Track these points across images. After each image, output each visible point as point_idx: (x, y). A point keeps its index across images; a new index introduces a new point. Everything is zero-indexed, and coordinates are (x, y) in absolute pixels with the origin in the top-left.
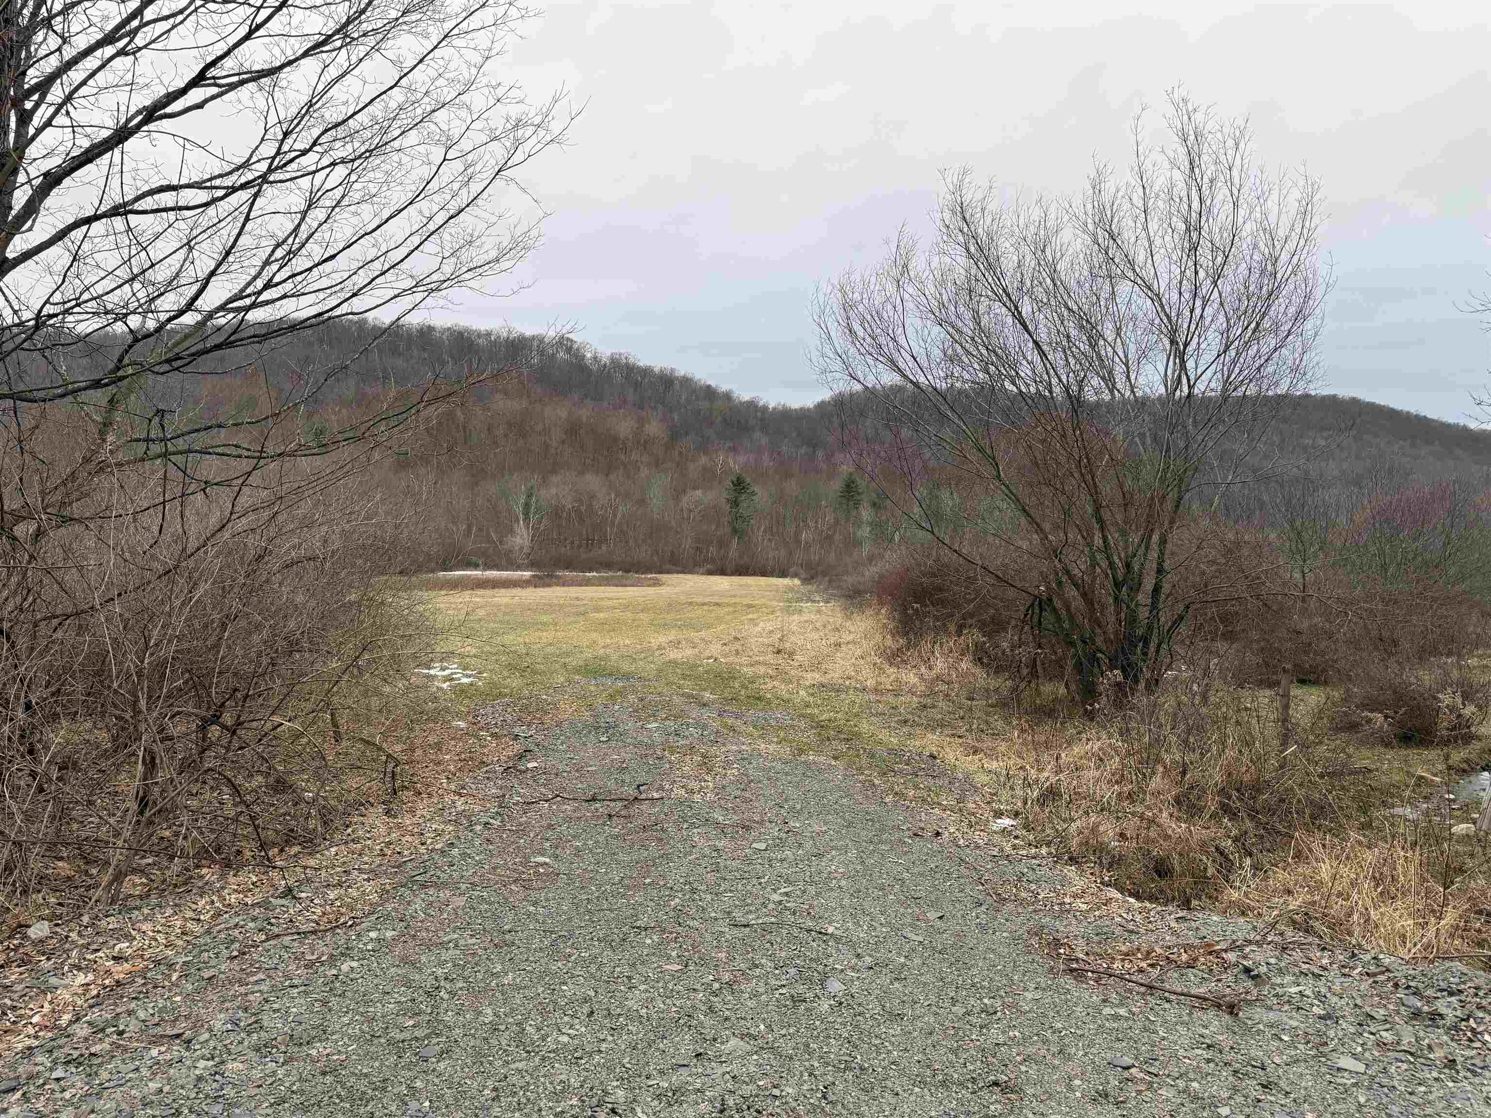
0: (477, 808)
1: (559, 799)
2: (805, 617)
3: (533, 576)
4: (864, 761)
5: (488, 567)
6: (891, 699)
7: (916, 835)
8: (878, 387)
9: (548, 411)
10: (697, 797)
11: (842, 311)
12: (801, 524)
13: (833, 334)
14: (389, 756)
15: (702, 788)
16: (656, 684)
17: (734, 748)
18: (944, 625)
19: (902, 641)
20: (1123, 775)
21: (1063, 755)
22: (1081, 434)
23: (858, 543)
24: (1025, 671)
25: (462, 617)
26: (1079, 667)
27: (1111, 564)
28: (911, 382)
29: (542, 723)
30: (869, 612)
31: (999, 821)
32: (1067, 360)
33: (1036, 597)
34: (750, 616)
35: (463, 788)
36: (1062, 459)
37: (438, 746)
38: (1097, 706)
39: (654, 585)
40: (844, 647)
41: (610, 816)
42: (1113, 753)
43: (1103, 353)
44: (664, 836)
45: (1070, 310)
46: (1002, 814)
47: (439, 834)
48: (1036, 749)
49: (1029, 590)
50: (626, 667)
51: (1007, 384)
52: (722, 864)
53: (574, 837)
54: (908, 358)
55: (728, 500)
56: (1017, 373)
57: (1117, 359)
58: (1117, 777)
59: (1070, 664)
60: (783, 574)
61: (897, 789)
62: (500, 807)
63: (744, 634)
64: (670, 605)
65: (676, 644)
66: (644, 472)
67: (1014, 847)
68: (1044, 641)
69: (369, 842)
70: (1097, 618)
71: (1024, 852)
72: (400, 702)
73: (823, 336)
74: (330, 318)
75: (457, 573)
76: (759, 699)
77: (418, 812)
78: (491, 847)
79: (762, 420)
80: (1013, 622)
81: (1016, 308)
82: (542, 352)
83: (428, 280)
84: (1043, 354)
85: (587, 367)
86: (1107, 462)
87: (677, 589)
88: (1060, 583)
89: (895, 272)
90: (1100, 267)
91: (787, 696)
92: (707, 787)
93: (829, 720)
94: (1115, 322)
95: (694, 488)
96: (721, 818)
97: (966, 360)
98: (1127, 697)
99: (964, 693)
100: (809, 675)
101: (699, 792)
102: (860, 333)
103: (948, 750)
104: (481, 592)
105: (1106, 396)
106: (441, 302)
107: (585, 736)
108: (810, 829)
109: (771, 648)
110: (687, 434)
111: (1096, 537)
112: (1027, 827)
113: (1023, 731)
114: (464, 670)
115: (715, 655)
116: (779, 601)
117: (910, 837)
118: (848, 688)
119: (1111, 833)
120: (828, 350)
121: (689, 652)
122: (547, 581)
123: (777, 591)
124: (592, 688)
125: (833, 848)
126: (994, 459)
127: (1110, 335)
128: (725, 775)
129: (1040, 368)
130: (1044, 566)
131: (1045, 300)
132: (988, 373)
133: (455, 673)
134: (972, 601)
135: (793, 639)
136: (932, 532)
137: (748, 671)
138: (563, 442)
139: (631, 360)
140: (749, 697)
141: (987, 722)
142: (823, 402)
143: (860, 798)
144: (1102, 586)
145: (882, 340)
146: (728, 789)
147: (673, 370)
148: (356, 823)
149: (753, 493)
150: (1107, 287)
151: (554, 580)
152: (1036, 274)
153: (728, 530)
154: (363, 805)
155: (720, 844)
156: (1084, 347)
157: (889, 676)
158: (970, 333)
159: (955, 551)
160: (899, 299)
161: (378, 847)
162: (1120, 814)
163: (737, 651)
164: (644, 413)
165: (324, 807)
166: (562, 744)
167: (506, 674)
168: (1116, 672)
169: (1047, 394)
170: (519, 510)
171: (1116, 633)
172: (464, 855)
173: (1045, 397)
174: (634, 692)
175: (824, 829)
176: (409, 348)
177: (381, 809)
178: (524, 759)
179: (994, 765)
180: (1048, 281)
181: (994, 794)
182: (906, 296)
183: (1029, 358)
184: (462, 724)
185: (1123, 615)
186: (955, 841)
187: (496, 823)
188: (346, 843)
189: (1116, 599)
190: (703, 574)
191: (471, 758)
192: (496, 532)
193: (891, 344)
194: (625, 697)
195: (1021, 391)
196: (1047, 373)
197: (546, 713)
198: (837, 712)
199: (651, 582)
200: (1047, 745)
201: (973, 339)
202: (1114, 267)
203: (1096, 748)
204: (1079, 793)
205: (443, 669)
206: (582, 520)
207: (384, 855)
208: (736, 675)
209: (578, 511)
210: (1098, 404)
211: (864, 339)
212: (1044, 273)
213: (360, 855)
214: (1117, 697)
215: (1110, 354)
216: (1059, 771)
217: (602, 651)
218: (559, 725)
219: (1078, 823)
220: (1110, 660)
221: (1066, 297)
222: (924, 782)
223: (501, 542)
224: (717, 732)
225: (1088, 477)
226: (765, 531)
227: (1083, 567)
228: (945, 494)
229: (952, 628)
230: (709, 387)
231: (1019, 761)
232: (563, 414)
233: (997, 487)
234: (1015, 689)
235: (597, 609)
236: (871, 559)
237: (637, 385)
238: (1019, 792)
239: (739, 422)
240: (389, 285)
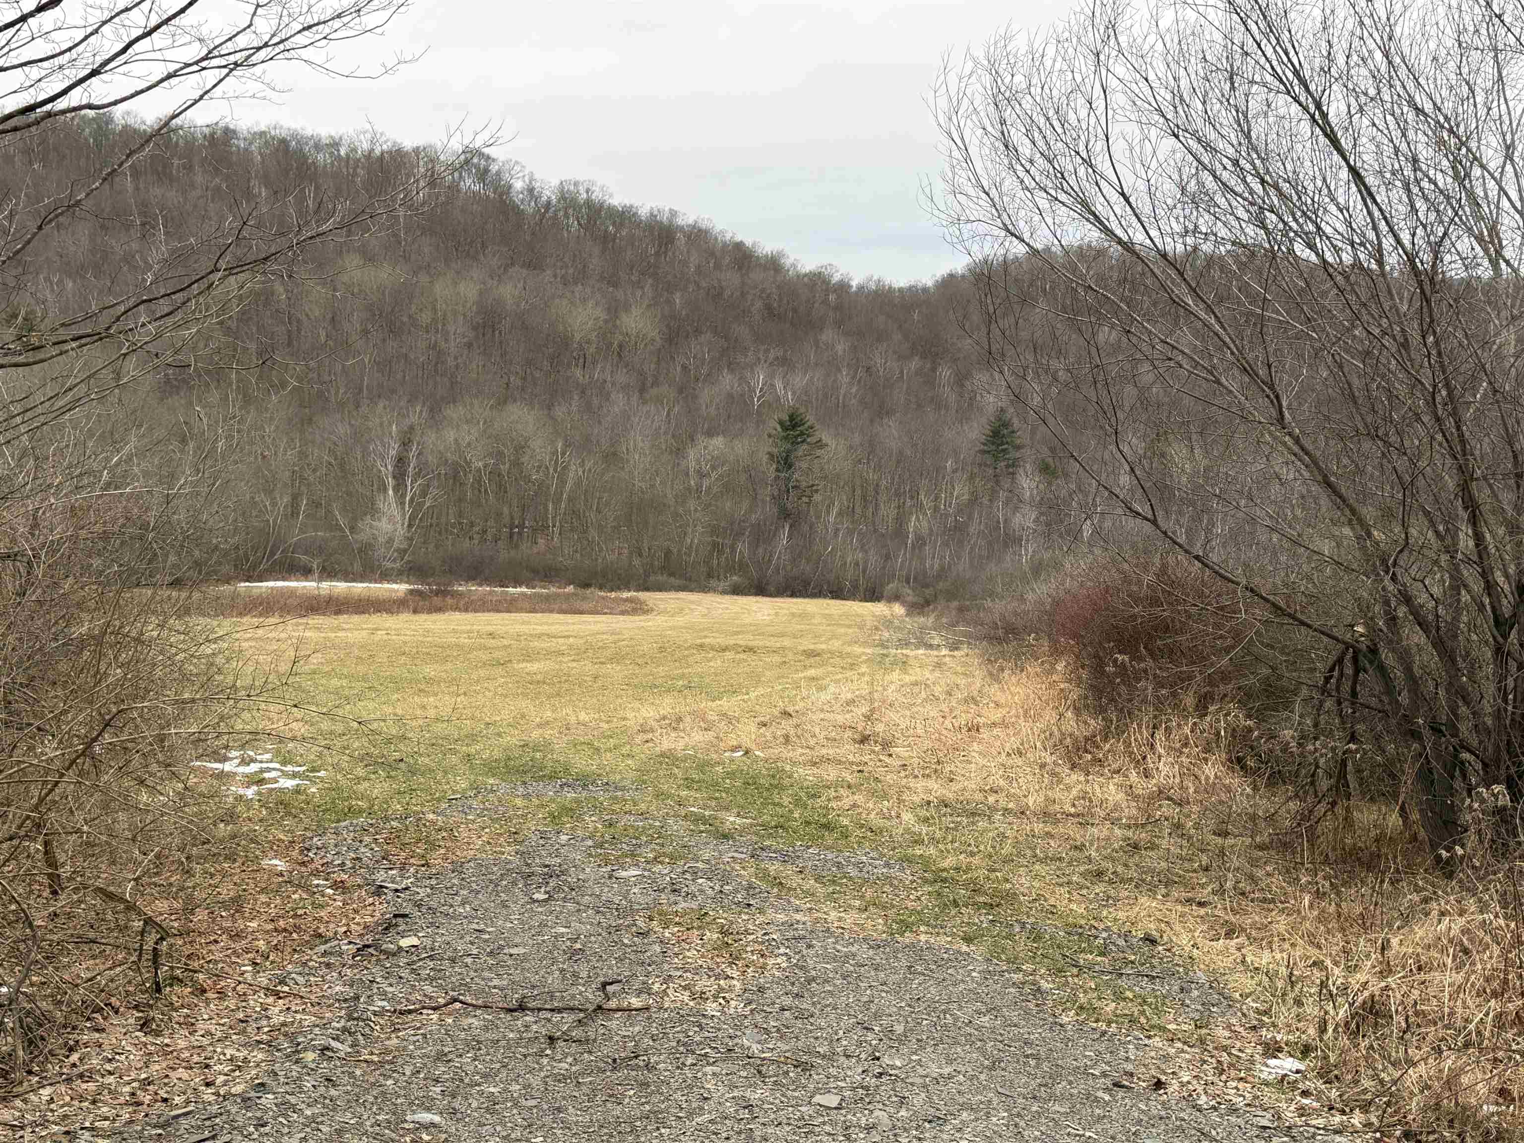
0: (309, 1020)
1: (458, 1005)
2: (915, 674)
3: (411, 592)
4: (1022, 945)
5: (328, 573)
6: (1071, 829)
7: (1116, 1085)
8: (1055, 249)
9: (442, 289)
10: (712, 1008)
11: (992, 108)
12: (909, 503)
13: (973, 151)
14: (148, 921)
15: (721, 989)
16: (638, 795)
17: (781, 917)
18: (1174, 695)
19: (1095, 724)
20: (1506, 981)
21: (1395, 942)
22: (1437, 343)
23: (1012, 540)
24: (1324, 784)
25: (284, 668)
26: (1425, 776)
27: (1490, 587)
28: (1120, 241)
29: (427, 865)
30: (1033, 668)
31: (1272, 1062)
32: (1412, 206)
33: (1348, 646)
34: (812, 672)
35: (282, 982)
36: (1401, 390)
37: (236, 904)
38: (1460, 851)
39: (634, 612)
40: (985, 734)
41: (551, 1038)
42: (1488, 939)
43: (1480, 192)
44: (651, 1077)
45: (1419, 111)
46: (1280, 1050)
47: (239, 1065)
48: (1343, 930)
49: (1335, 632)
50: (582, 763)
51: (1300, 249)
52: (758, 1133)
53: (485, 1076)
54: (1114, 197)
55: (771, 456)
56: (1319, 228)
57: (1505, 203)
58: (1495, 984)
59: (1409, 773)
60: (873, 595)
61: (1082, 999)
62: (350, 1018)
63: (800, 706)
64: (662, 649)
65: (675, 723)
66: (619, 402)
67: (1302, 1111)
68: (1360, 727)
69: (111, 1079)
70: (1463, 687)
71: (1320, 1122)
72: (168, 823)
73: (956, 153)
74: (49, 115)
75: (271, 584)
76: (827, 827)
77: (201, 1026)
78: (333, 1092)
79: (838, 308)
80: (1304, 692)
81: (1318, 106)
82: (433, 181)
83: (229, 47)
84: (1367, 193)
85: (515, 207)
86: (1485, 395)
87: (680, 620)
88: (1392, 620)
89: (1092, 38)
90: (1477, 31)
91: (881, 822)
92: (731, 989)
93: (957, 869)
94: (1504, 135)
95: (710, 434)
96: (755, 1048)
97: (1221, 201)
98: (1516, 835)
99: (1212, 823)
100: (920, 785)
101: (716, 997)
102: (1026, 149)
103: (1177, 927)
104: (316, 620)
105: (1485, 272)
106: (254, 87)
107: (506, 890)
108: (920, 1070)
109: (849, 733)
110: (698, 332)
111: (1461, 535)
112: (1326, 1074)
113: (1319, 895)
114: (284, 763)
115: (747, 743)
116: (865, 644)
117: (1106, 1090)
118: (993, 809)
119: (1482, 1089)
120: (963, 178)
121: (698, 737)
122: (437, 601)
123: (861, 627)
124: (519, 802)
125: (963, 1107)
126: (1272, 387)
127: (1492, 157)
128: (764, 967)
129: (1360, 218)
130: (1365, 587)
131: (1372, 92)
132: (1264, 227)
133: (269, 770)
134: (1227, 650)
135: (893, 715)
136: (1154, 522)
137: (807, 774)
138: (469, 345)
139: (597, 195)
140: (808, 823)
141: (1252, 878)
142: (951, 276)
143: (1014, 1015)
144: (1472, 627)
145: (1066, 163)
146: (769, 994)
147: (673, 213)
148: (86, 1046)
149: (820, 445)
150: (1489, 68)
151: (449, 601)
152: (1356, 43)
153: (771, 510)
154: (99, 1010)
155: (755, 1096)
156: (1445, 181)
157: (1068, 788)
158: (1231, 151)
159: (1197, 558)
160: (1098, 85)
161: (127, 1089)
162: (1500, 1054)
163: (787, 738)
164: (620, 294)
165: (28, 1013)
166: (463, 904)
167: (360, 772)
168: (1496, 788)
169: (1374, 266)
170: (387, 470)
171: (1498, 715)
172: (285, 1107)
173: (1368, 272)
174: (597, 808)
175: (947, 1070)
176: (189, 168)
177: (132, 1018)
178: (393, 931)
179: (1265, 959)
180: (1378, 55)
181: (1265, 1013)
182: (1113, 83)
183: (1341, 200)
184: (280, 864)
185: (1510, 683)
186: (1189, 1099)
187: (343, 1048)
188: (69, 1080)
189: (1498, 650)
190: (724, 592)
191: (297, 928)
192: (344, 510)
193: (1082, 171)
194: (580, 819)
195: (1325, 261)
196: (1375, 228)
197: (433, 846)
198: (972, 854)
199: (628, 606)
200: (1365, 923)
201: (1236, 163)
202: (1502, 31)
203: (1455, 930)
204: (1424, 1014)
205: (244, 762)
206: (501, 488)
207: (139, 1104)
208: (786, 782)
209: (495, 473)
210: (1468, 285)
211: (1031, 162)
212: (1370, 41)
213: (94, 1102)
214: (1498, 834)
215: (1493, 192)
216: (1386, 970)
217: (536, 734)
218: (458, 868)
219: (1422, 1068)
220: (1485, 765)
221: (1410, 85)
222: (1133, 988)
223: (352, 529)
224: (750, 886)
225: (1450, 423)
226: (840, 514)
227: (1436, 590)
228: (1177, 452)
229: (1189, 700)
230: (739, 246)
231: (1313, 952)
232: (469, 290)
233: (1275, 438)
234: (1305, 816)
235: (528, 657)
236: (1037, 569)
237: (606, 239)
238: (1311, 1009)
239: (795, 310)
240: (157, 55)
